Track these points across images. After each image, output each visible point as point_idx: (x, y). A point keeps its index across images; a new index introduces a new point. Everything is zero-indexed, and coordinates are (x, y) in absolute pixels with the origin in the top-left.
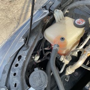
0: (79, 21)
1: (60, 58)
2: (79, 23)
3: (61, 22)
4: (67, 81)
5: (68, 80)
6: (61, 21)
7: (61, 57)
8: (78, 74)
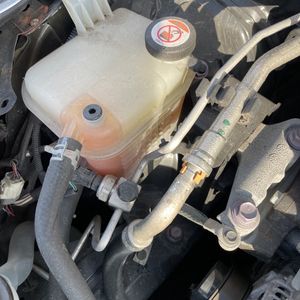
0: (167, 30)
1: (98, 187)
2: (168, 37)
3: (97, 33)
4: (143, 262)
5: (146, 260)
6: (98, 29)
7: (102, 185)
8: (179, 234)
